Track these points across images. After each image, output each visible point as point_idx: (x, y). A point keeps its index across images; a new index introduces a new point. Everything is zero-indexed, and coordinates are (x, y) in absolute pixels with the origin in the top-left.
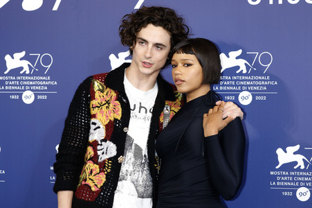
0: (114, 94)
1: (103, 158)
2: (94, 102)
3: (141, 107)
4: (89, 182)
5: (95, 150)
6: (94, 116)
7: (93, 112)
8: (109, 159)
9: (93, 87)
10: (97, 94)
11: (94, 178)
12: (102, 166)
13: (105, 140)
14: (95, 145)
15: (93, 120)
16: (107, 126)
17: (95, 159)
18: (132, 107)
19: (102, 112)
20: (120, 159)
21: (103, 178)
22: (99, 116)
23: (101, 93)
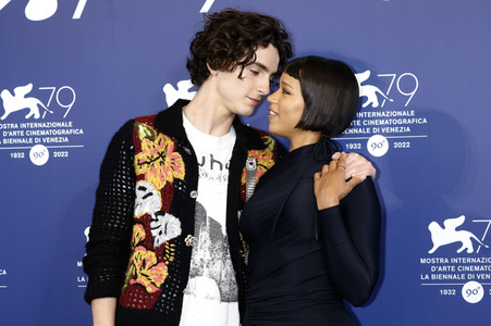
0: (170, 143)
1: (160, 240)
2: (140, 156)
3: (213, 161)
4: (141, 280)
5: (148, 230)
6: (142, 177)
7: (139, 171)
8: (171, 241)
9: (137, 134)
10: (144, 144)
11: (149, 273)
12: (161, 252)
13: (161, 213)
14: (146, 221)
15: (140, 183)
16: (163, 191)
17: (148, 243)
18: (200, 161)
19: (154, 171)
20: (189, 240)
21: (163, 271)
22: (150, 176)
23: (150, 143)
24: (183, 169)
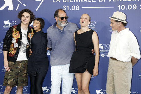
0: (18, 32)
1: (15, 47)
2: (13, 34)
3: (24, 34)
4: (12, 53)
5: (14, 45)
6: (13, 37)
7: (13, 36)
8: (17, 47)
9: (13, 30)
10: (14, 32)
12: (15, 49)
13: (16, 43)
15: (13, 38)
16: (16, 40)
17: (13, 47)
19: (15, 36)
20: (19, 47)
21: (15, 52)
22: (14, 37)
23: (15, 32)
24: (20, 36)
